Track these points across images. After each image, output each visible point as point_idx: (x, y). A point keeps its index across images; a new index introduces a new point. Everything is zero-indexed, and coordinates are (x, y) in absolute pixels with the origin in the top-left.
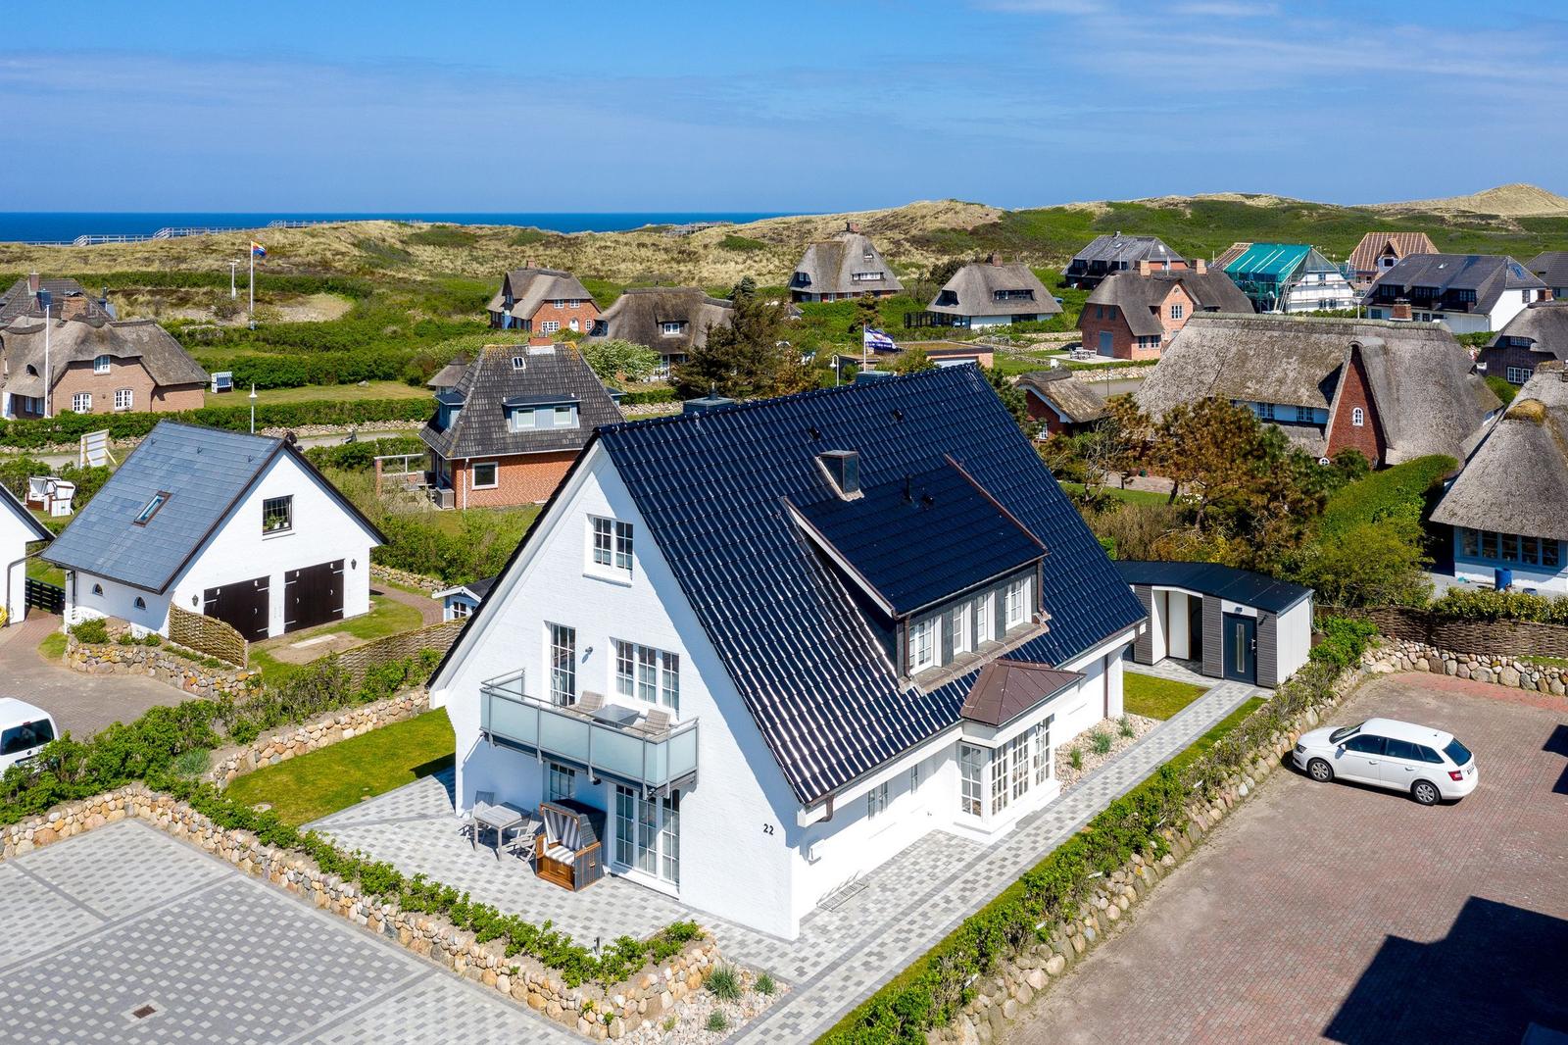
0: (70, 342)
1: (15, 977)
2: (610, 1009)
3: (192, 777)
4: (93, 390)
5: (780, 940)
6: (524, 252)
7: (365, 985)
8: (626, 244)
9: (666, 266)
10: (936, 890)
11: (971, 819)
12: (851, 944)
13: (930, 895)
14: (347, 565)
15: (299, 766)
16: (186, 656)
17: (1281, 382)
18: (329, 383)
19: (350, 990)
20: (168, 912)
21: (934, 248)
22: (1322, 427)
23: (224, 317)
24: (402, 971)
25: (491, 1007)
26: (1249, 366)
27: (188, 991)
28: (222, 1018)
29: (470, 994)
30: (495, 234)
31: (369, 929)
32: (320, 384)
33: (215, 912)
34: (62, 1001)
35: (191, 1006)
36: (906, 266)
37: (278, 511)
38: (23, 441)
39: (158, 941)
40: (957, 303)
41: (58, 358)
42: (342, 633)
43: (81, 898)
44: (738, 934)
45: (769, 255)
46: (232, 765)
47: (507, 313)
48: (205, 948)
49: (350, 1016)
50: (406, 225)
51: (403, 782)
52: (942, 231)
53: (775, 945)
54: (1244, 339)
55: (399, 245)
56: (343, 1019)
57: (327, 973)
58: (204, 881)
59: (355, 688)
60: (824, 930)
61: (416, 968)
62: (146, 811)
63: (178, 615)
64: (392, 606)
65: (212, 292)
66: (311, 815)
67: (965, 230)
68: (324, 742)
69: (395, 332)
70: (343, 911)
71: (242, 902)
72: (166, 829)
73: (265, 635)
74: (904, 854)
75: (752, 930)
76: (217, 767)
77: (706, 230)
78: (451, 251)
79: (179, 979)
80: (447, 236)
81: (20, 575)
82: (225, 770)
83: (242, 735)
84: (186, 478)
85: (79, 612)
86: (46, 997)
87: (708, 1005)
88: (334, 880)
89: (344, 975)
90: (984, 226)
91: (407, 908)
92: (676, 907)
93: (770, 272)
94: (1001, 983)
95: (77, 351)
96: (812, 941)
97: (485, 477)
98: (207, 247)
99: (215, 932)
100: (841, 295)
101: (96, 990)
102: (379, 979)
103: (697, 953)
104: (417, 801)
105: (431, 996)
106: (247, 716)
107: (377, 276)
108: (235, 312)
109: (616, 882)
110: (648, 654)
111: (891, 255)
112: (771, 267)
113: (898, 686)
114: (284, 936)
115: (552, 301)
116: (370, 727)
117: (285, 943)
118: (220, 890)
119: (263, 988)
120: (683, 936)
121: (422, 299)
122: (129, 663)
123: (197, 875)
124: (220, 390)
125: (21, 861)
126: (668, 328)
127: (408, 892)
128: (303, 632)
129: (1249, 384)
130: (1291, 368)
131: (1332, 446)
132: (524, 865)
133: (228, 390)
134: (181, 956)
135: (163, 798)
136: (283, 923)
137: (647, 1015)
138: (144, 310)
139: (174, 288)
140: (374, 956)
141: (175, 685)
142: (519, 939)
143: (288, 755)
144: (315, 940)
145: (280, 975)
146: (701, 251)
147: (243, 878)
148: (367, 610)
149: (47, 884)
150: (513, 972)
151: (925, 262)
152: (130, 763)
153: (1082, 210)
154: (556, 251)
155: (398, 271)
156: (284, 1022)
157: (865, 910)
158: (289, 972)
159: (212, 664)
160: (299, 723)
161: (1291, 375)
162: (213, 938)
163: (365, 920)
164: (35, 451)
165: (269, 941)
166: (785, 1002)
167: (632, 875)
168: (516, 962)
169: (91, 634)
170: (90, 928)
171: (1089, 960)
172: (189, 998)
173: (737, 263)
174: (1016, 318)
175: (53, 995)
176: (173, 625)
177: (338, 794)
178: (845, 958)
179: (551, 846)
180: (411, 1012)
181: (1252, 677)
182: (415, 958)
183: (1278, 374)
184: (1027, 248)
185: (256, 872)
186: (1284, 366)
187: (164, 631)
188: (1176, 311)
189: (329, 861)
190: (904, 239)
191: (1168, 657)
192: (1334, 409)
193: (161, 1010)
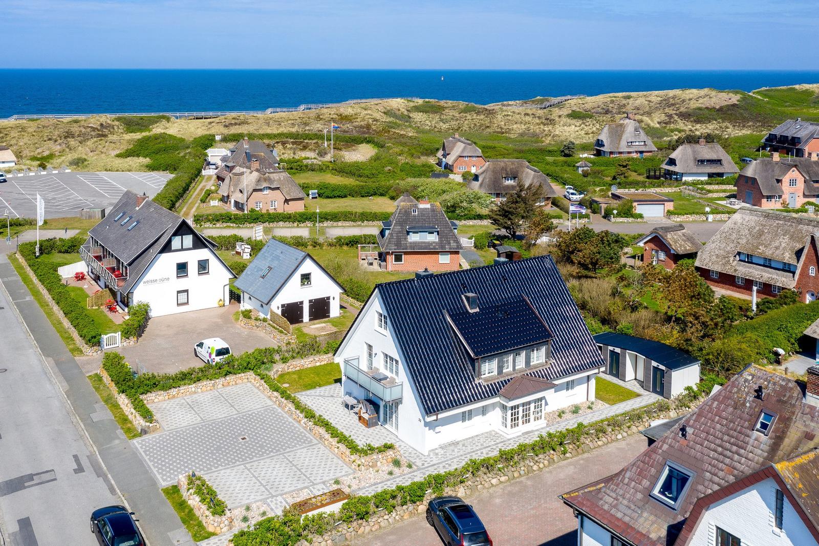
0: (254, 180)
1: (214, 423)
2: (360, 463)
3: (267, 372)
4: (262, 200)
5: (422, 454)
6: (466, 117)
7: (300, 443)
8: (519, 114)
9: (537, 127)
10: (480, 449)
11: (503, 428)
12: (443, 459)
13: (477, 450)
14: (331, 299)
15: (300, 373)
16: (274, 327)
17: (777, 248)
18: (357, 197)
19: (296, 444)
20: (254, 413)
21: (692, 119)
22: (794, 273)
23: (321, 156)
24: (311, 442)
25: (331, 456)
26: (763, 238)
27: (255, 435)
28: (262, 444)
29: (327, 451)
30: (453, 106)
31: (305, 428)
32: (353, 196)
33: (266, 415)
34: (224, 432)
35: (255, 439)
36: (672, 131)
37: (306, 278)
38: (237, 222)
39: (250, 420)
40: (676, 165)
41: (250, 187)
42: (328, 324)
43: (233, 404)
44: (410, 450)
45: (595, 122)
46: (280, 370)
47: (444, 159)
48: (262, 425)
49: (294, 451)
50: (410, 101)
51: (330, 384)
52: (700, 109)
53: (419, 455)
54: (764, 223)
55: (406, 113)
56: (292, 451)
57: (291, 438)
58: (265, 405)
59: (324, 346)
60: (437, 454)
61: (315, 441)
62: (253, 381)
63: (273, 313)
64: (348, 314)
65: (317, 143)
66: (300, 390)
67: (715, 108)
68: (310, 366)
69: (390, 170)
70: (300, 421)
71: (274, 413)
72: (258, 388)
73: (302, 321)
74: (477, 436)
75: (415, 450)
76: (275, 370)
77: (569, 101)
78: (431, 116)
79: (254, 432)
80: (429, 107)
81: (227, 289)
82: (277, 371)
83: (284, 360)
84: (277, 262)
85: (246, 305)
86: (221, 430)
87: (391, 467)
88: (298, 412)
89: (296, 439)
90: (728, 105)
91: (315, 424)
92: (396, 439)
93: (592, 133)
94: (478, 479)
95: (256, 185)
96: (431, 456)
97: (398, 258)
98: (319, 116)
99: (265, 421)
100: (620, 153)
101: (233, 430)
102: (304, 442)
103: (391, 453)
104: (332, 391)
105: (316, 450)
106: (286, 354)
107: (391, 133)
108: (326, 153)
109: (382, 428)
110: (392, 359)
111: (665, 123)
112: (594, 129)
113: (474, 381)
114: (283, 426)
115: (463, 157)
116: (325, 362)
117: (282, 428)
118: (269, 409)
119: (274, 439)
120: (389, 447)
121: (406, 149)
122: (258, 327)
123: (264, 403)
124: (313, 198)
125: (219, 390)
126: (508, 180)
127: (317, 420)
128: (316, 321)
129: (760, 247)
130: (784, 241)
131: (798, 283)
132: (356, 417)
133: (316, 198)
134: (255, 425)
135: (258, 378)
136: (283, 422)
137: (372, 467)
138: (289, 152)
139: (302, 140)
140: (305, 436)
141: (270, 337)
142: (343, 439)
143: (298, 368)
144: (290, 428)
145: (279, 436)
146: (557, 119)
147: (276, 406)
148: (338, 315)
149: (225, 399)
150: (338, 448)
151: (685, 128)
152: (249, 365)
153: (807, 90)
154: (482, 117)
155: (401, 130)
156: (277, 448)
157: (453, 451)
158: (281, 436)
159: (281, 332)
160: (302, 358)
161: (783, 245)
162: (264, 422)
163: (305, 425)
164: (241, 226)
165: (278, 426)
166: (414, 472)
167: (386, 426)
168: (339, 445)
169: (247, 315)
170: (234, 413)
171: (518, 480)
172: (255, 437)
173: (576, 126)
174: (711, 175)
175: (222, 430)
176: (271, 316)
177: (309, 384)
178: (439, 463)
179: (364, 413)
180: (310, 453)
181: (661, 393)
182: (315, 439)
183: (777, 244)
184: (752, 120)
185: (279, 406)
186: (781, 240)
187: (269, 317)
188: (793, 182)
189: (298, 406)
190: (676, 114)
191: (636, 379)
192: (800, 266)
193: (248, 439)
